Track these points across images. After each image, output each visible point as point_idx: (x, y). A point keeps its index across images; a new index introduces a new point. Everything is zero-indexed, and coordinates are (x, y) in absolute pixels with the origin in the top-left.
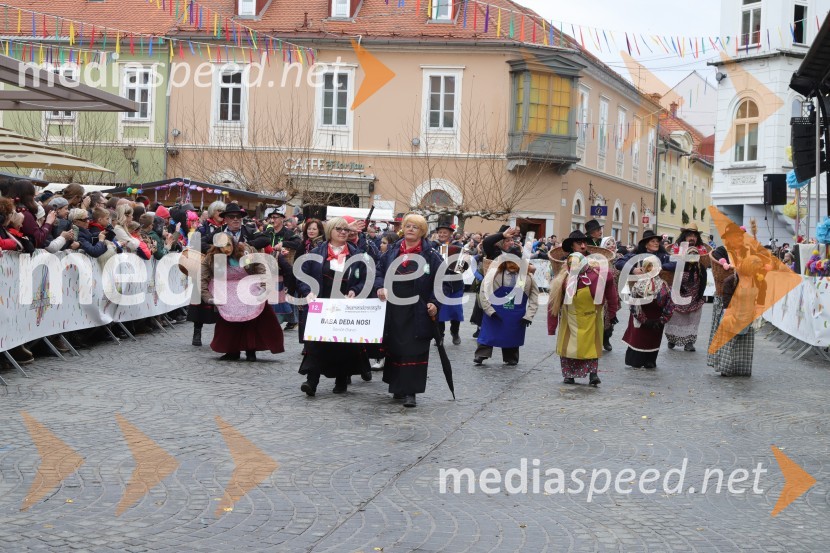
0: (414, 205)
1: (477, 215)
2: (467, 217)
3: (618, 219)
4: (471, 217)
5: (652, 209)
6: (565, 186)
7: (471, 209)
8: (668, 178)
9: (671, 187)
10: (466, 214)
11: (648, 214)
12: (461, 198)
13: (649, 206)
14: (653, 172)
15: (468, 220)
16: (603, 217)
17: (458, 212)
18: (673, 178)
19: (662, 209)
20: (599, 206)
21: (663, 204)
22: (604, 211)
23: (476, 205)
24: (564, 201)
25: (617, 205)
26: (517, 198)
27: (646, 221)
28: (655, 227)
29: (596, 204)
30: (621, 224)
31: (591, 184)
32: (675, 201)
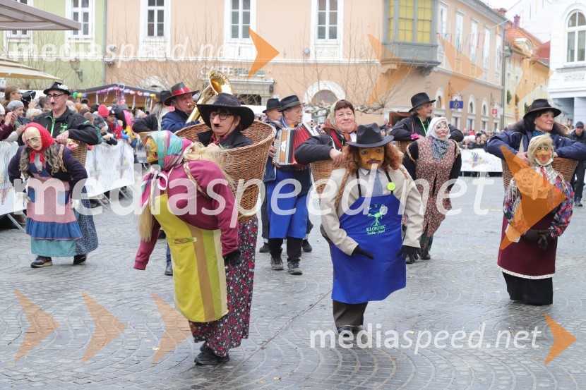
3: (472, 111)
5: (500, 103)
6: (428, 85)
8: (513, 77)
11: (496, 107)
12: (344, 95)
13: (498, 100)
14: (500, 72)
16: (460, 110)
18: (517, 77)
19: (508, 102)
20: (456, 101)
21: (509, 98)
22: (461, 105)
23: (356, 102)
25: (471, 100)
26: (390, 95)
27: (495, 112)
28: (503, 117)
29: (454, 100)
30: (475, 115)
31: (449, 83)
32: (518, 96)
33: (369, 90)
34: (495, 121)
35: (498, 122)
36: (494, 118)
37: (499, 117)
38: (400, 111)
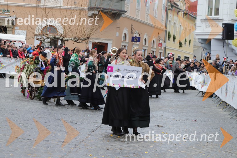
0: (37, 33)
1: (71, 40)
2: (66, 40)
3: (146, 44)
4: (68, 40)
5: (164, 40)
6: (118, 26)
7: (68, 36)
8: (172, 23)
9: (174, 28)
10: (65, 39)
11: (161, 42)
12: (63, 30)
13: (162, 38)
14: (164, 19)
15: (66, 42)
16: (138, 43)
17: (61, 38)
18: (175, 23)
19: (169, 39)
20: (136, 37)
21: (169, 37)
22: (138, 39)
23: (71, 34)
24: (118, 33)
25: (145, 37)
26: (93, 31)
27: (160, 45)
28: (165, 49)
29: (134, 36)
30: (147, 47)
31: (132, 25)
32: (175, 35)
33: (79, 27)
34: (160, 51)
35: (162, 52)
36: (159, 49)
37: (163, 48)
38: (99, 42)
